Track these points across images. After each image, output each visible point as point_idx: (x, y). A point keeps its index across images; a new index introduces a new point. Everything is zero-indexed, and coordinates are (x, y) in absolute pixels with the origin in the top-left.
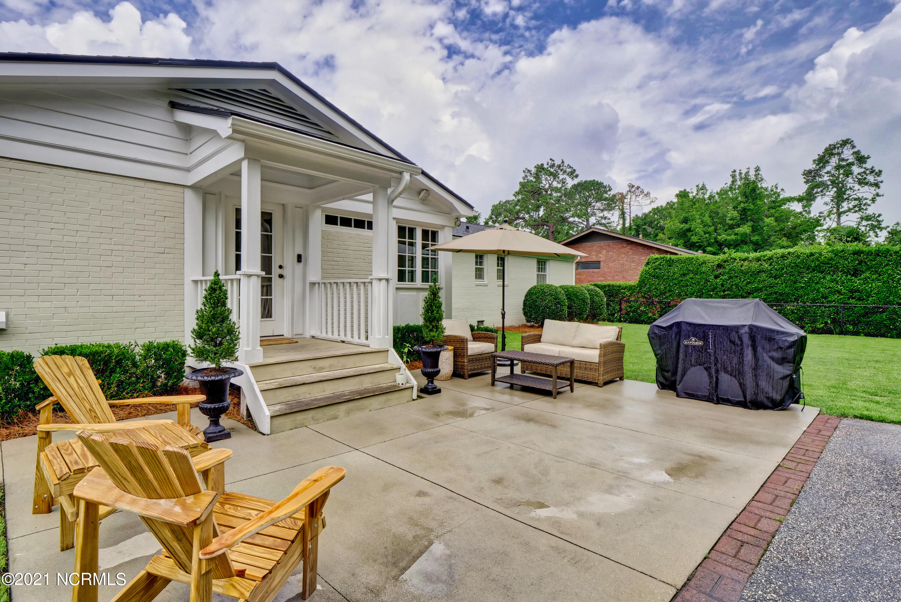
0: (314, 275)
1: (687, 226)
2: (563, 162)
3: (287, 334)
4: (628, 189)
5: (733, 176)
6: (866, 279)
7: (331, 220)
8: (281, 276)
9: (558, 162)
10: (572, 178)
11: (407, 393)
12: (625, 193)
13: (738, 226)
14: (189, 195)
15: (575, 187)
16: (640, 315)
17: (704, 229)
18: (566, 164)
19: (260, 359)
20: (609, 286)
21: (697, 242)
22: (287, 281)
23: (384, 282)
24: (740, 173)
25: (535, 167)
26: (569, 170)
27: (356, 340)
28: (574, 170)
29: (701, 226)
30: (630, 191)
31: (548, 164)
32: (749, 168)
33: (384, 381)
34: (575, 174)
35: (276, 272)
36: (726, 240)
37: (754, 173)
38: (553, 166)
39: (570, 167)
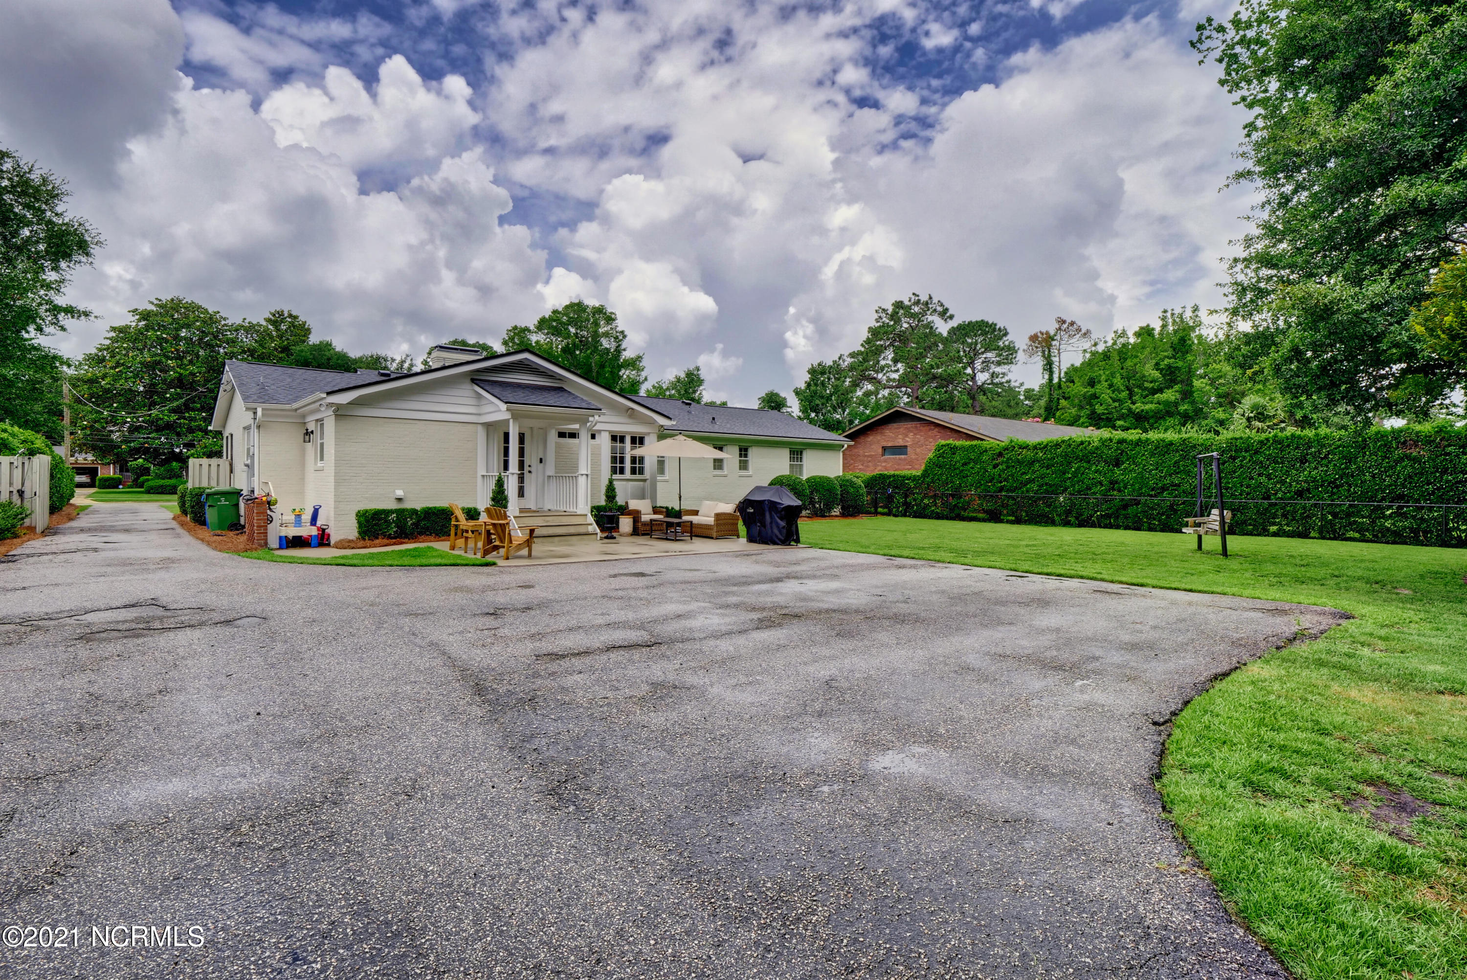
0: (550, 471)
1: (1092, 391)
2: (931, 298)
3: (533, 508)
4: (1058, 326)
5: (1164, 319)
6: (1126, 469)
7: (562, 435)
8: (530, 472)
9: (924, 298)
10: (946, 320)
11: (594, 536)
12: (1052, 333)
13: (1161, 390)
14: (480, 428)
15: (952, 331)
16: (924, 508)
17: (1113, 396)
18: (935, 300)
19: (518, 514)
20: (894, 476)
21: (1103, 414)
22: (534, 475)
23: (584, 477)
24: (1173, 314)
25: (893, 304)
26: (939, 309)
27: (572, 510)
28: (947, 309)
29: (1108, 391)
30: (1060, 329)
31: (910, 301)
32: (1184, 307)
33: (582, 530)
34: (948, 314)
35: (526, 468)
36: (1142, 411)
37: (1191, 314)
38: (918, 303)
39: (942, 305)
